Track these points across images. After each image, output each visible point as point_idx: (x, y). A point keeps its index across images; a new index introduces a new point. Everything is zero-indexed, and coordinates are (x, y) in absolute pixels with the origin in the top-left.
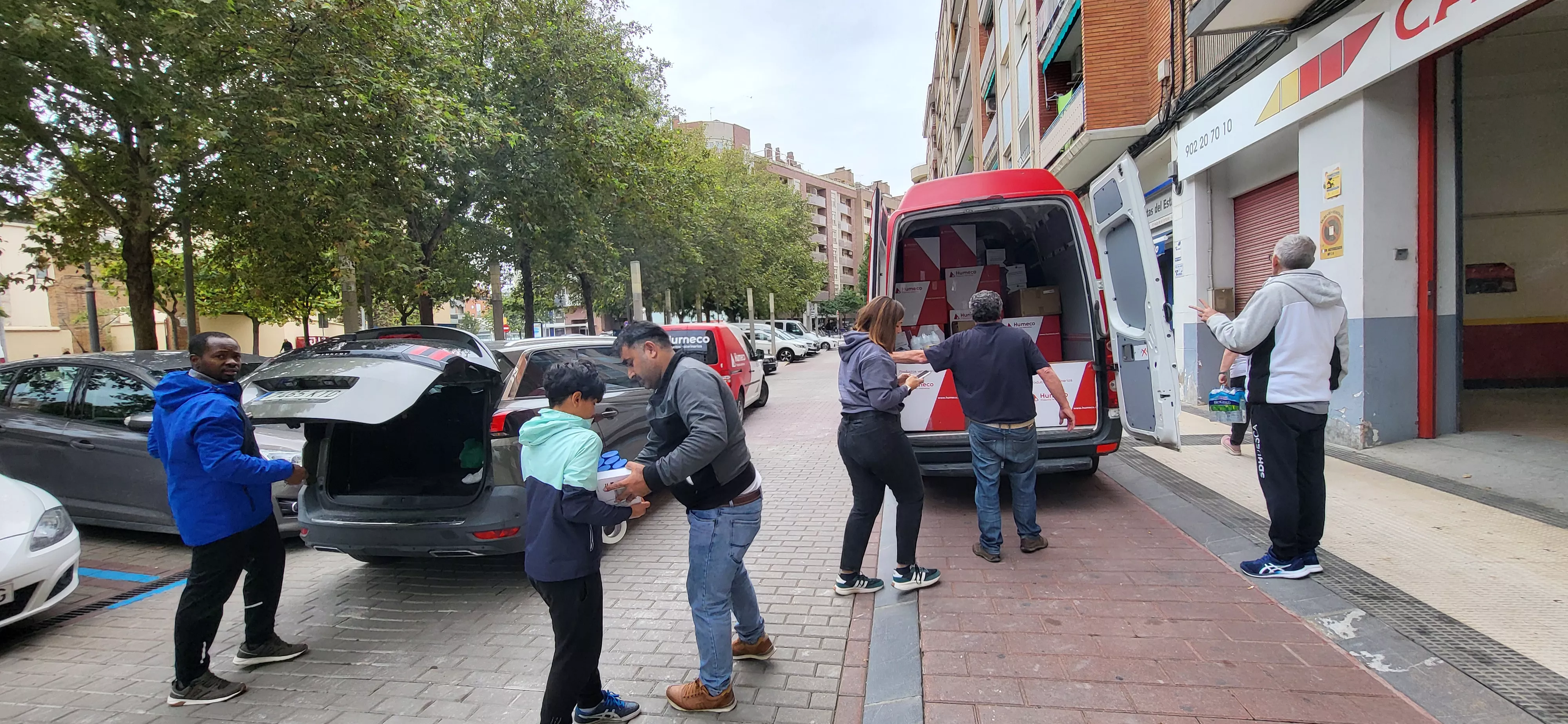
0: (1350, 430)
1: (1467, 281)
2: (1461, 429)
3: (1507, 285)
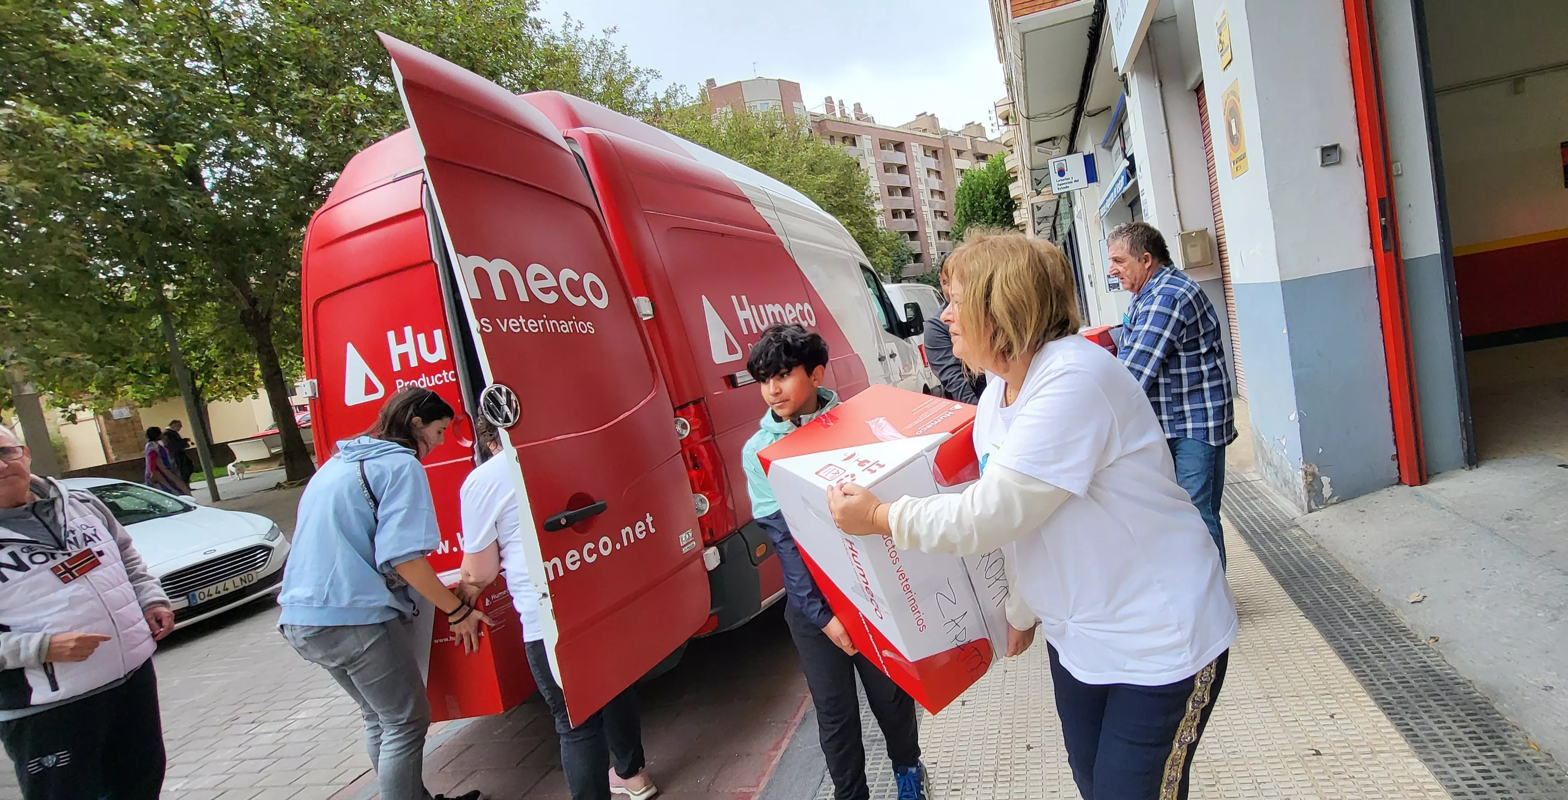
0: (1291, 477)
2: (1473, 460)
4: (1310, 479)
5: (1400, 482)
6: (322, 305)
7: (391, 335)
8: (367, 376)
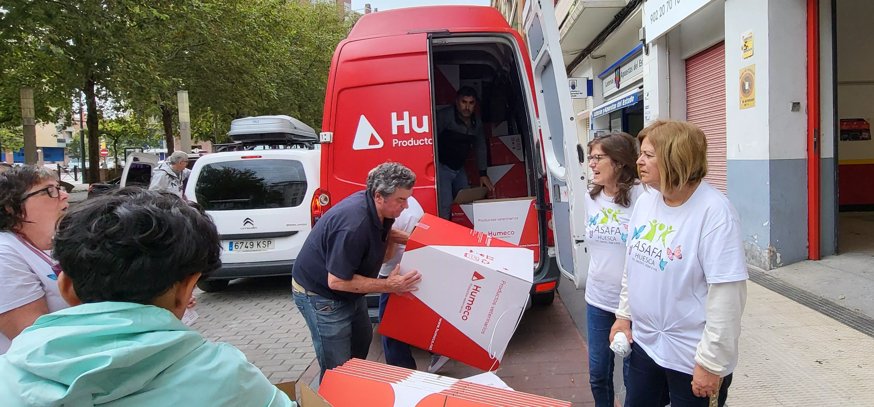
0: (760, 254)
1: (841, 131)
2: (838, 251)
3: (865, 135)
4: (772, 254)
5: (809, 259)
6: (342, 93)
7: (394, 115)
8: (372, 134)
